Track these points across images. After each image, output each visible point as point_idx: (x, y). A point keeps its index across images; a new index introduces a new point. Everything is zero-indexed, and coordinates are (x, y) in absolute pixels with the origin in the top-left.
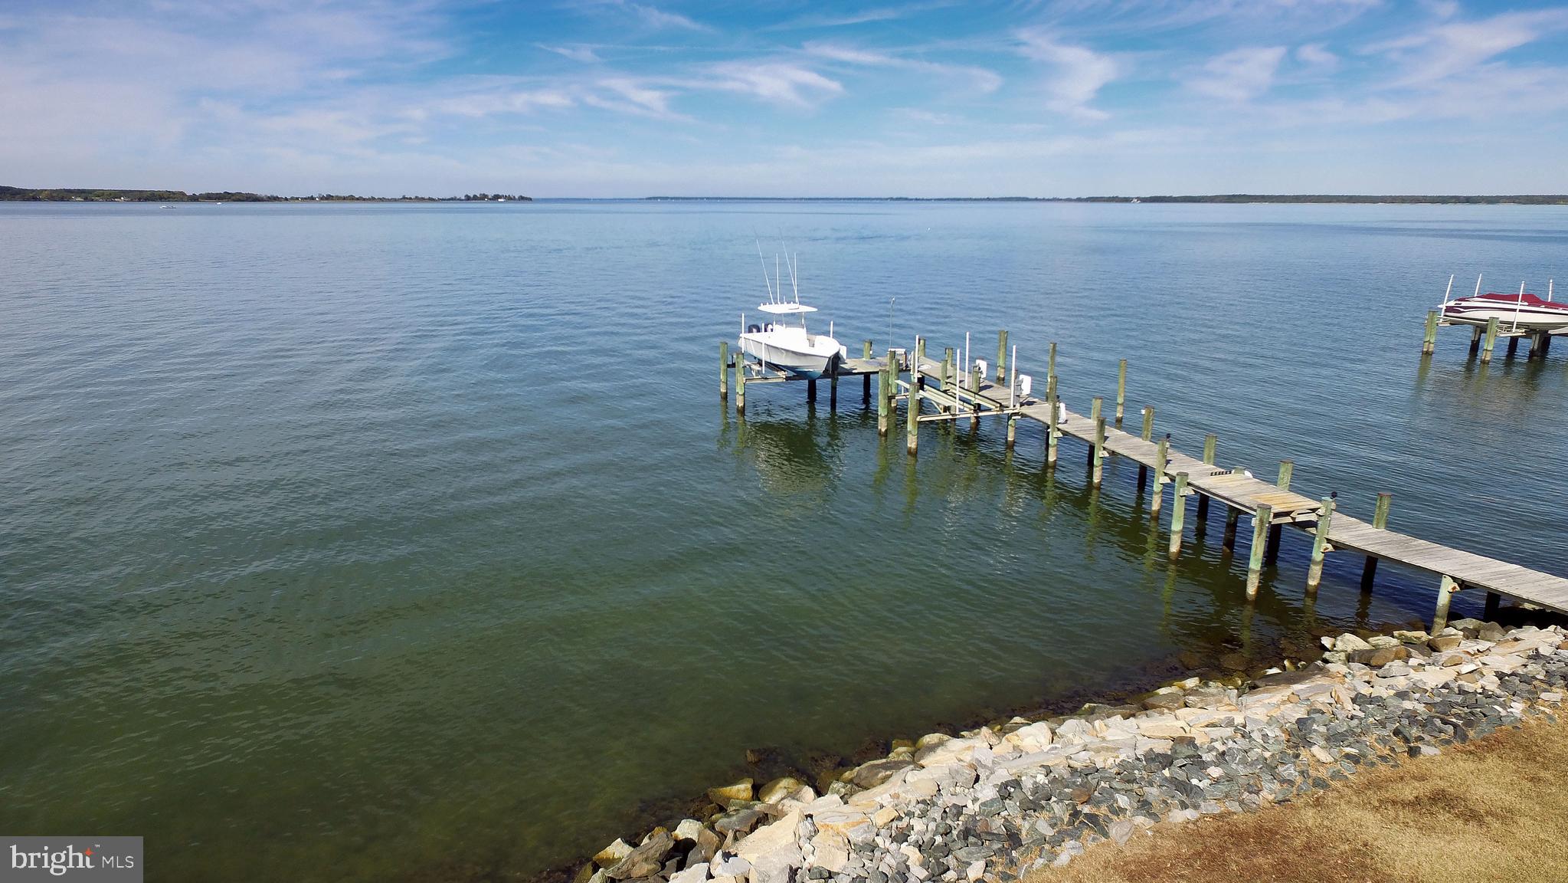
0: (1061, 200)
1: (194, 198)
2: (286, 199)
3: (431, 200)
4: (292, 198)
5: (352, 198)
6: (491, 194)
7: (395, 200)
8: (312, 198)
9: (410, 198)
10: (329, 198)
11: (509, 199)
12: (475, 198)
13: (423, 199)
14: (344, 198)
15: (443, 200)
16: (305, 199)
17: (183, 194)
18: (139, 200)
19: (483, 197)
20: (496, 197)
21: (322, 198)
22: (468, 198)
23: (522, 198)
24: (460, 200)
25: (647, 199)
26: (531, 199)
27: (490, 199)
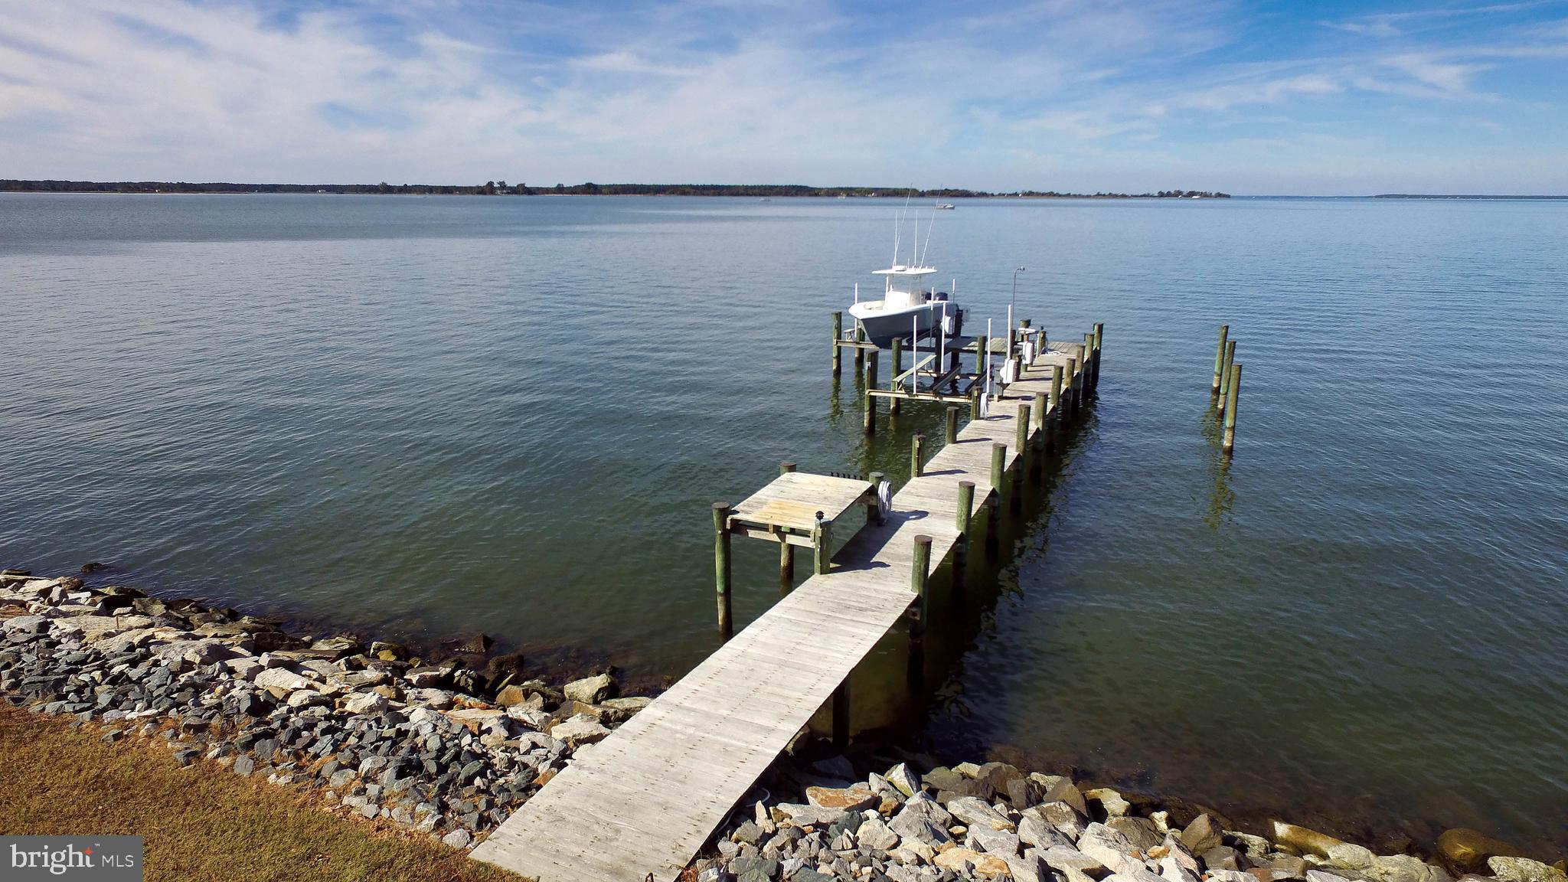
1: (922, 194)
2: (992, 195)
3: (1124, 196)
4: (1000, 195)
5: (1051, 195)
6: (1186, 191)
7: (1088, 197)
8: (1016, 195)
9: (1104, 195)
10: (1030, 194)
11: (1205, 195)
12: (1169, 195)
13: (1115, 196)
14: (1043, 195)
15: (1136, 196)
16: (1011, 195)
18: (883, 196)
19: (1178, 194)
20: (1191, 194)
21: (1025, 194)
22: (1161, 195)
23: (1219, 195)
24: (1153, 196)
25: (1376, 197)
26: (1228, 196)
27: (1185, 196)
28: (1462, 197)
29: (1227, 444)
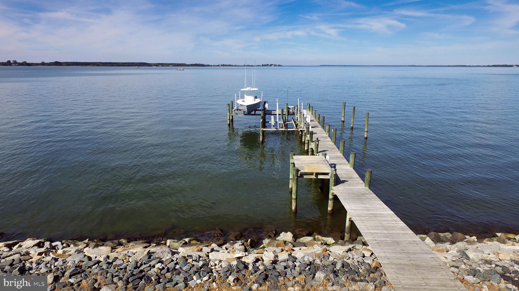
0: (481, 66)
1: (188, 65)
2: (212, 66)
3: (252, 66)
4: (214, 66)
5: (230, 65)
6: (270, 64)
7: (242, 66)
8: (219, 65)
10: (223, 65)
11: (275, 65)
12: (265, 65)
13: (250, 66)
15: (255, 66)
17: (186, 64)
18: (175, 66)
19: (267, 65)
20: (271, 65)
22: (263, 65)
23: (279, 65)
24: (260, 66)
25: (320, 66)
26: (282, 66)
28: (341, 66)
29: (366, 136)
